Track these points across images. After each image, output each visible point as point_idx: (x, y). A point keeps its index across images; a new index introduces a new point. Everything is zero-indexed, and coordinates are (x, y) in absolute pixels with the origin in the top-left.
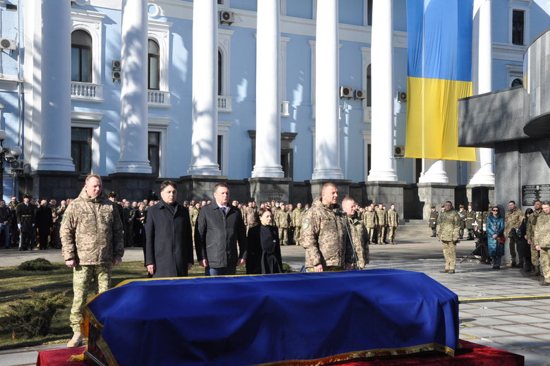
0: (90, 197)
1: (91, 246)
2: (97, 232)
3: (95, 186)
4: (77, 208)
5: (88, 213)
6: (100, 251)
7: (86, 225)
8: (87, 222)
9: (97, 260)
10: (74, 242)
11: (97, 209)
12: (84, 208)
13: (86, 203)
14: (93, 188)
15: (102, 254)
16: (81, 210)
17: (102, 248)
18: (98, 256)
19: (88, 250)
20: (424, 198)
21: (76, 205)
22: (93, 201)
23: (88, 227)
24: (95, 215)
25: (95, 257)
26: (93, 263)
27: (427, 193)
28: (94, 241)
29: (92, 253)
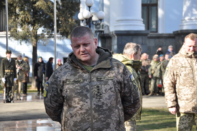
0: (188, 54)
1: (189, 97)
2: (194, 85)
4: (176, 63)
5: (186, 67)
7: (184, 78)
8: (185, 75)
10: (175, 92)
12: (183, 63)
13: (184, 58)
14: (189, 48)
16: (180, 65)
19: (187, 100)
21: (175, 60)
22: (191, 57)
23: (187, 79)
24: (192, 69)
28: (192, 93)
29: (191, 103)
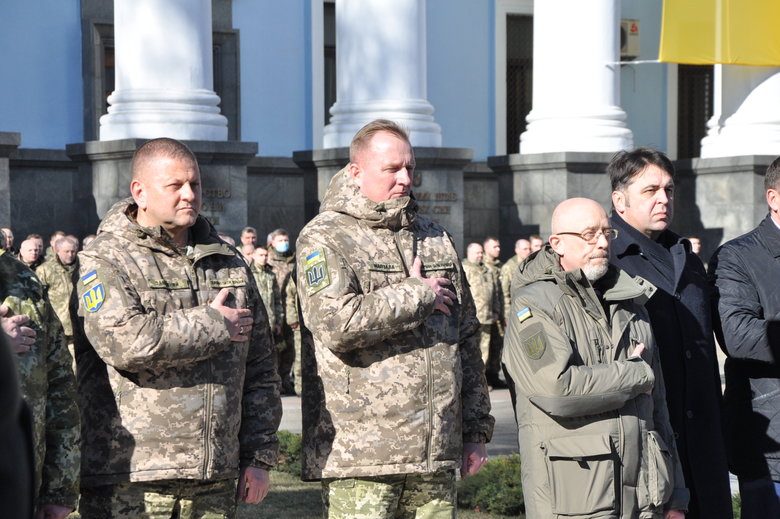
0: (383, 210)
1: (403, 399)
3: (396, 169)
5: (386, 270)
6: (436, 419)
9: (425, 456)
11: (408, 253)
13: (369, 232)
15: (443, 431)
17: (440, 407)
18: (428, 438)
20: (722, 213)
22: (394, 226)
25: (421, 443)
26: (410, 468)
27: (736, 197)
28: (415, 381)
29: (406, 429)
